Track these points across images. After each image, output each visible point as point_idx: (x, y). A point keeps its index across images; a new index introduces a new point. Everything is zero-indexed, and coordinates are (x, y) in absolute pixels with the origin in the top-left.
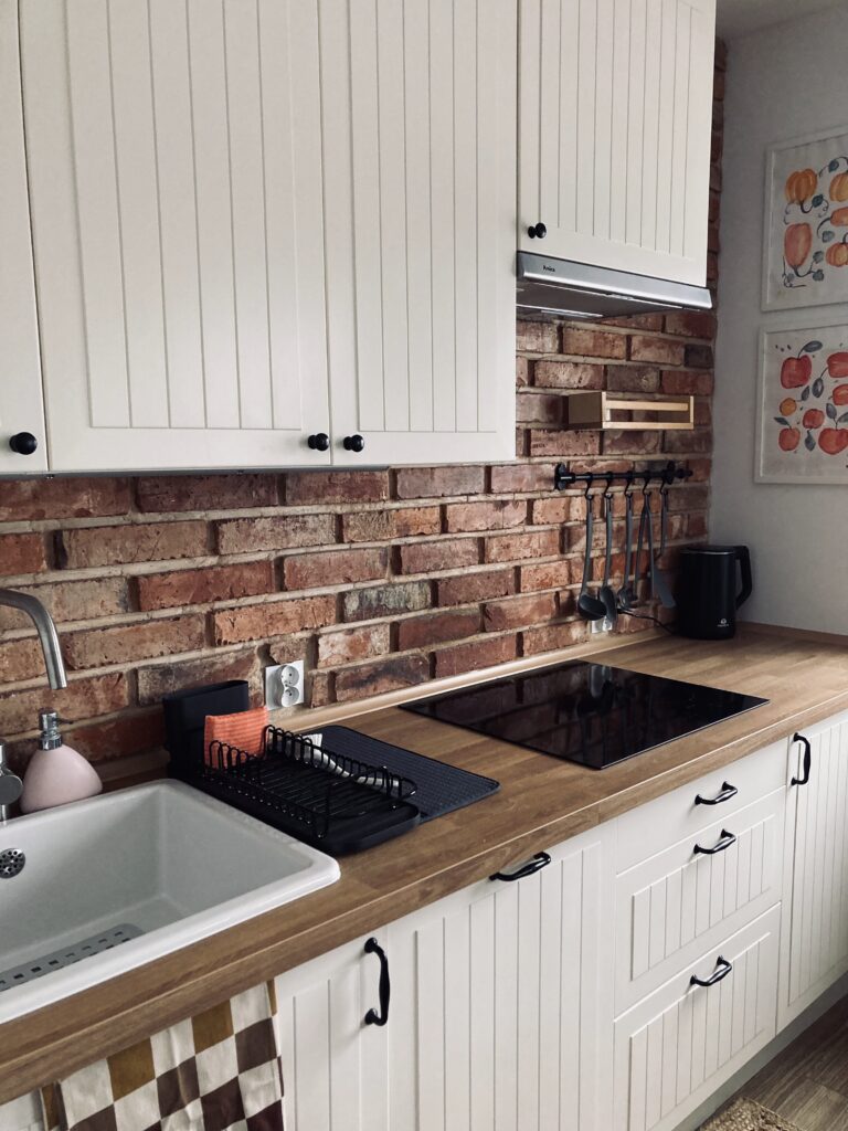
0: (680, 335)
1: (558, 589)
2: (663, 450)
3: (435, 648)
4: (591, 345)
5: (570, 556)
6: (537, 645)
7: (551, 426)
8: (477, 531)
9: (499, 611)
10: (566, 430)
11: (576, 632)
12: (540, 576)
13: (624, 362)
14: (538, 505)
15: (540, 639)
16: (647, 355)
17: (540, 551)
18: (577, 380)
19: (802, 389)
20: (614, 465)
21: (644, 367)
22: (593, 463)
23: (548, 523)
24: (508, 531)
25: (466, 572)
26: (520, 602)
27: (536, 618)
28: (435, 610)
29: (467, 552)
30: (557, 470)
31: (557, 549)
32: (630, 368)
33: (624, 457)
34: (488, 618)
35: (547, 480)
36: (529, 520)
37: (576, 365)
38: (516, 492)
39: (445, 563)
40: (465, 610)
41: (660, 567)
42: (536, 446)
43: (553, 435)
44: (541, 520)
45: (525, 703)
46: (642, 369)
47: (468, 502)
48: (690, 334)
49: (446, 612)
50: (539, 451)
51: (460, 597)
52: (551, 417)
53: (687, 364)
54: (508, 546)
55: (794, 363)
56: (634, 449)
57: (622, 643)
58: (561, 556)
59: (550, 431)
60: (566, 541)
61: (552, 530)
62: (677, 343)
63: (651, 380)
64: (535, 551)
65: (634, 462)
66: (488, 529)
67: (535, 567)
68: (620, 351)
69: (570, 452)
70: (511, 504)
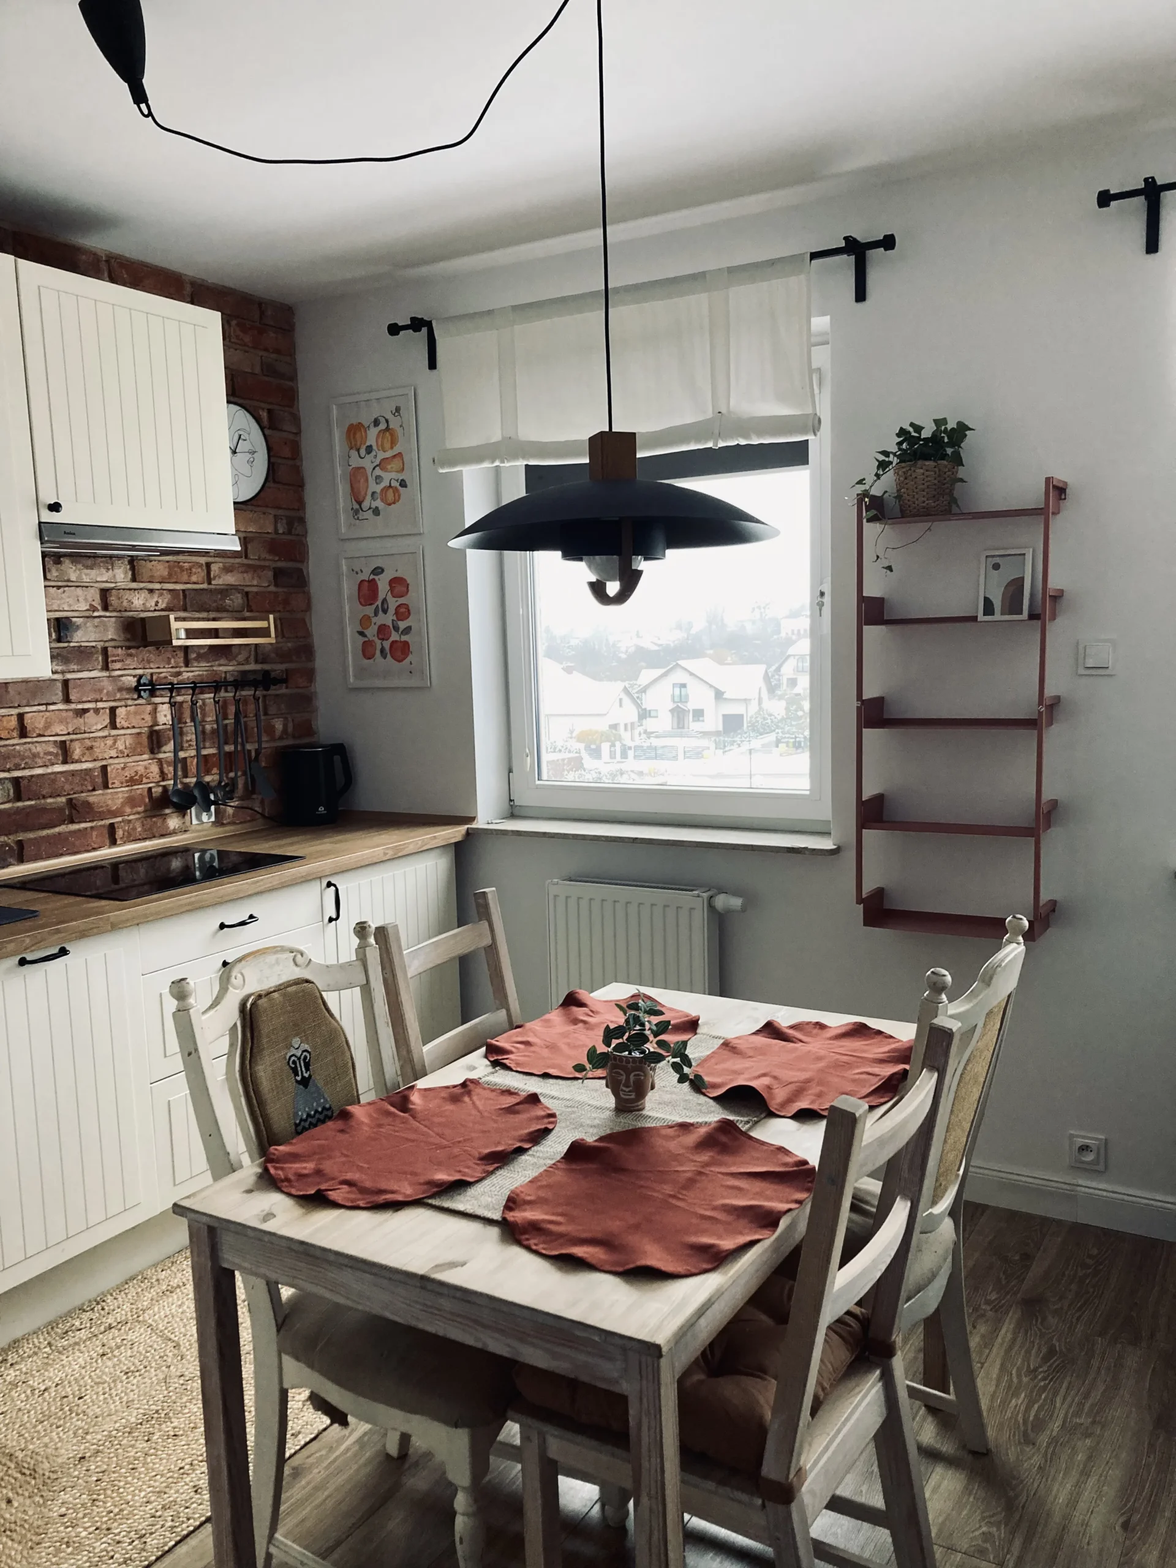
0: (265, 559)
1: (151, 785)
2: (256, 662)
3: (21, 837)
4: (166, 573)
5: (161, 756)
6: (129, 834)
7: (127, 644)
8: (57, 735)
9: (88, 805)
10: (145, 647)
11: (173, 822)
12: (128, 773)
13: (205, 586)
14: (121, 712)
15: (134, 829)
16: (230, 579)
17: (126, 752)
18: (153, 604)
19: (374, 607)
20: (202, 675)
21: (227, 590)
22: (179, 674)
23: (134, 727)
24: (92, 735)
25: (49, 770)
26: (109, 796)
27: (128, 810)
28: (20, 804)
29: (50, 753)
30: (139, 681)
31: (147, 750)
32: (211, 590)
33: (215, 668)
34: (76, 810)
35: (129, 690)
36: (113, 725)
37: (151, 591)
38: (96, 701)
39: (26, 763)
40: (51, 804)
41: (263, 764)
42: (113, 661)
43: (133, 651)
44: (126, 725)
45: (122, 885)
46: (225, 591)
47: (46, 711)
48: (277, 558)
49: (31, 806)
50: (118, 665)
51: (44, 792)
52: (129, 636)
53: (276, 585)
54: (91, 748)
55: (366, 584)
56: (222, 661)
57: (226, 833)
58: (152, 756)
59: (129, 648)
60: (155, 742)
61: (139, 734)
62: (263, 568)
63: (237, 600)
64: (122, 752)
65: (226, 672)
66: (69, 734)
67: (122, 765)
68: (198, 575)
69: (152, 665)
70: (92, 711)
